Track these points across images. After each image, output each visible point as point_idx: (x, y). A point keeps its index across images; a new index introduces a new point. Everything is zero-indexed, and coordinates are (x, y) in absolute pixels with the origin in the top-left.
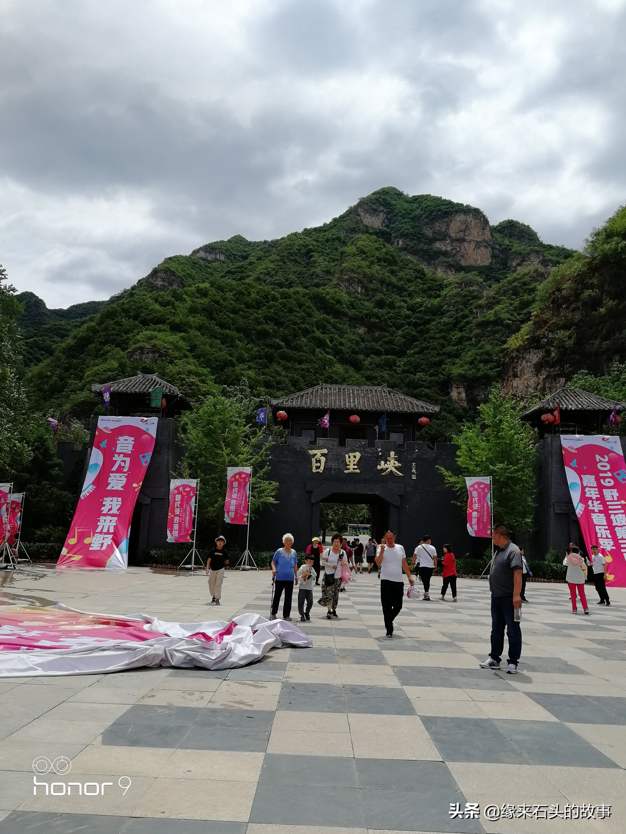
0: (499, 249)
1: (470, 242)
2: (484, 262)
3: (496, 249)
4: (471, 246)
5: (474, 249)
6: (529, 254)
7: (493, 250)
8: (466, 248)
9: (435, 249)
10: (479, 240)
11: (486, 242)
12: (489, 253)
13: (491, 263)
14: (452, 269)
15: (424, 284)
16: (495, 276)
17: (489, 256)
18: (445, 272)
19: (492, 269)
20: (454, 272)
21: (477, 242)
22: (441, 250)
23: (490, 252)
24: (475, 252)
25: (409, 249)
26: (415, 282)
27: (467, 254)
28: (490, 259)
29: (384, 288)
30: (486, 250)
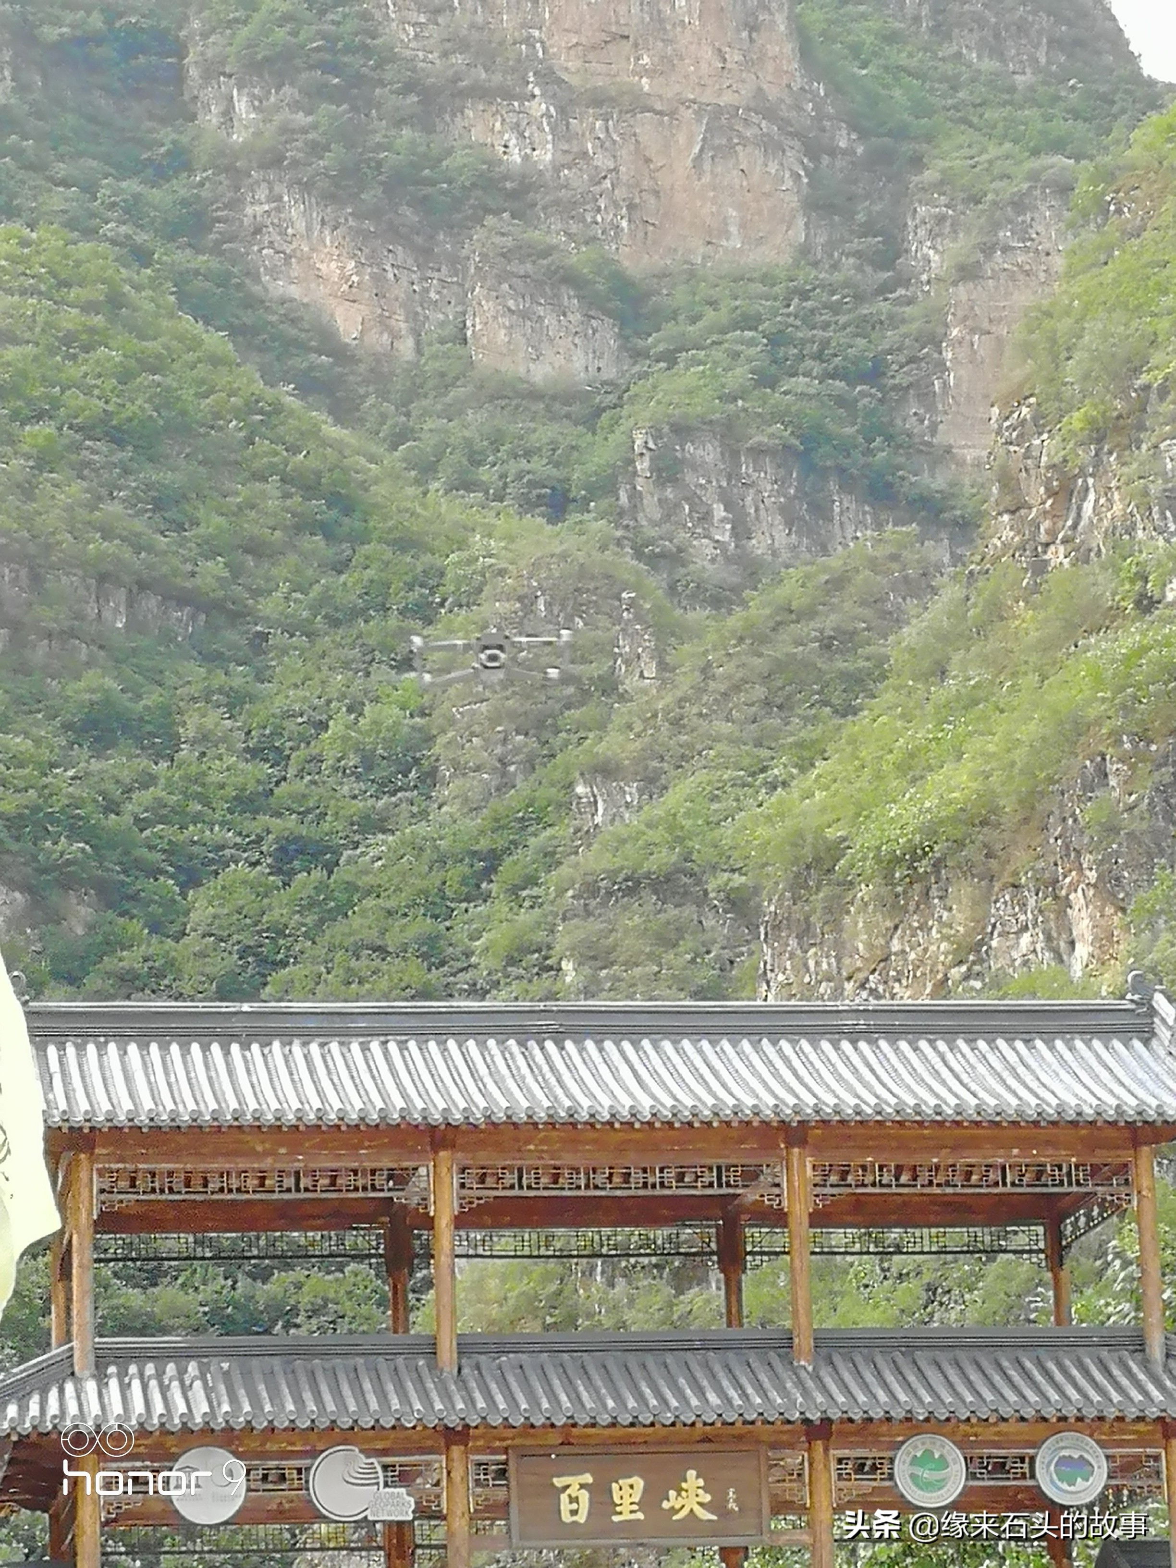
0: (849, 152)
1: (672, 114)
2: (760, 241)
3: (833, 152)
4: (682, 139)
5: (699, 157)
6: (1019, 204)
7: (815, 158)
8: (651, 153)
9: (458, 159)
10: (727, 99)
11: (770, 114)
12: (789, 183)
13: (804, 250)
14: (569, 298)
15: (341, 567)
16: (825, 343)
17: (793, 201)
18: (525, 315)
19: (805, 296)
20: (575, 317)
21: (718, 111)
22: (493, 163)
23: (797, 177)
24: (707, 179)
25: (295, 163)
26: (293, 558)
27: (657, 193)
28: (801, 222)
29: (116, 611)
30: (773, 168)
